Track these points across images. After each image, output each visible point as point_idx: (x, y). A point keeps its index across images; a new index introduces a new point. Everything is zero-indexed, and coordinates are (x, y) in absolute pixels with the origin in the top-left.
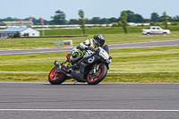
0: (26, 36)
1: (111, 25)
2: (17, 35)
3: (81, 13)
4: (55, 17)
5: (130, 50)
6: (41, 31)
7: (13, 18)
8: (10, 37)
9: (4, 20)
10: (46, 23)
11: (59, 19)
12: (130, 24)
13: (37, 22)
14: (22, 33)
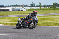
0: (22, 11)
1: (50, 7)
2: (19, 10)
3: (40, 3)
4: (31, 5)
5: (56, 16)
6: (27, 9)
7: (18, 5)
8: (17, 11)
9: (15, 5)
10: (28, 6)
11: (33, 5)
12: (56, 7)
13: (25, 6)
14: (21, 10)
